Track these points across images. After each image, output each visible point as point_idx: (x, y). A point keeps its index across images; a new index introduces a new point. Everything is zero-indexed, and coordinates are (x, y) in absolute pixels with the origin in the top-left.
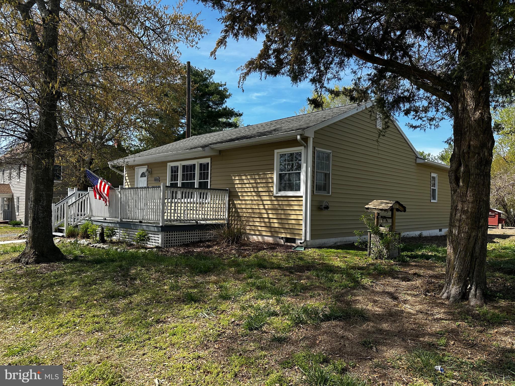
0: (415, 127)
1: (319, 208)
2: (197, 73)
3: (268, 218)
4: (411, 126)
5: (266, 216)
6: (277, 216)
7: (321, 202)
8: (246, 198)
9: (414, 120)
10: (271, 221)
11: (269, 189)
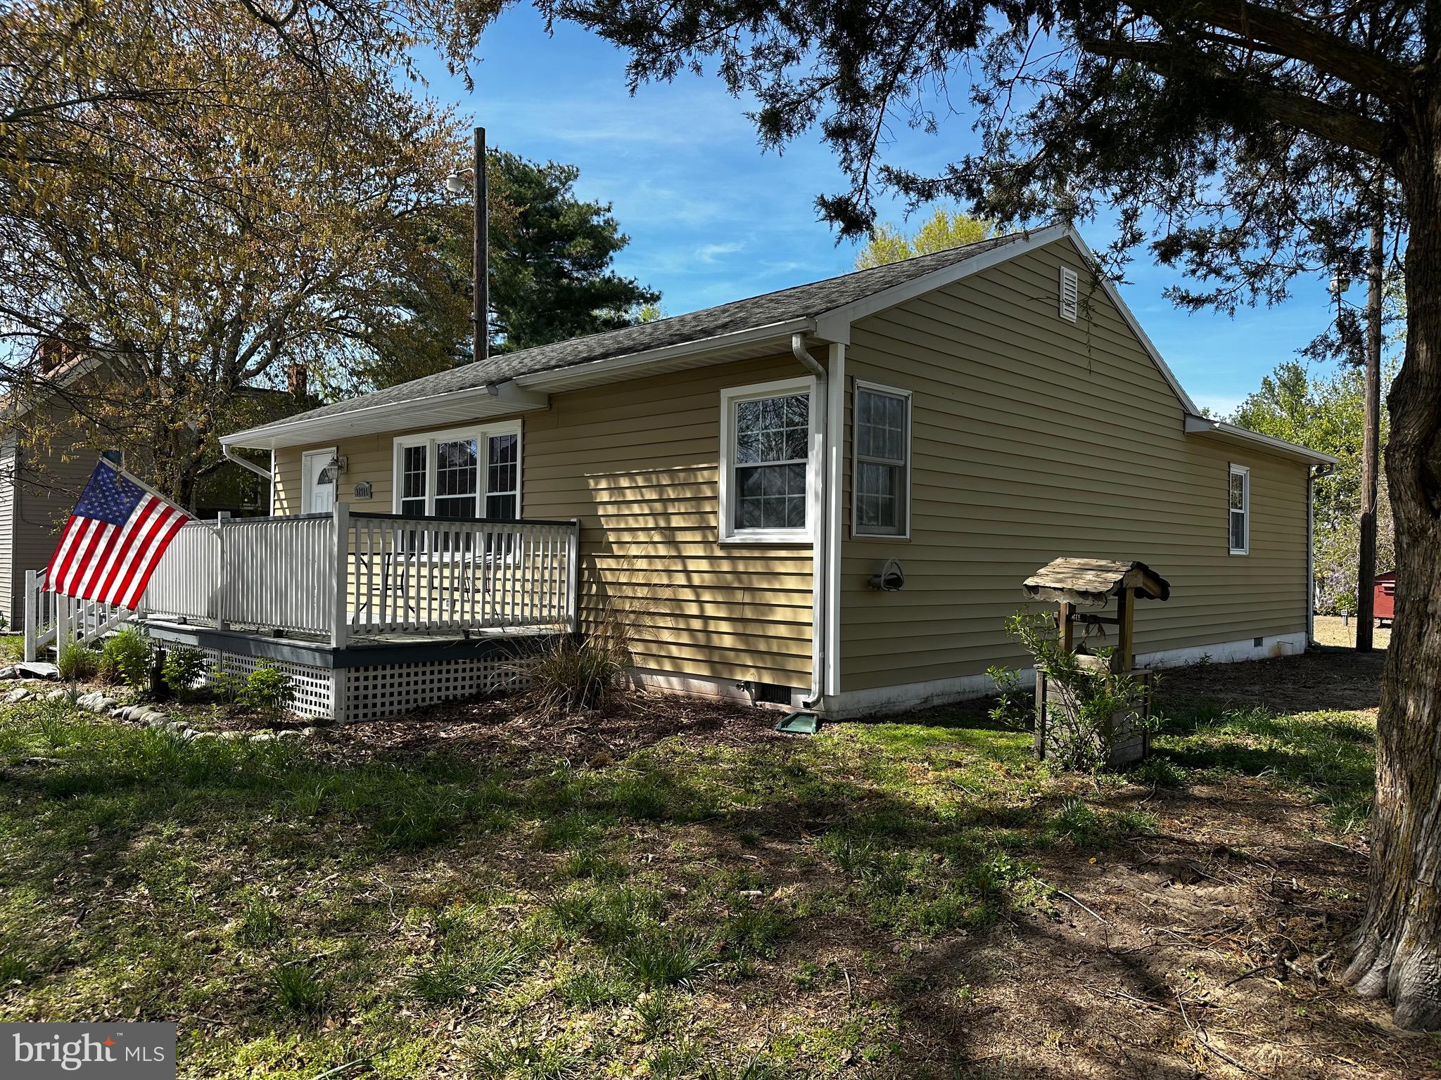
0: (1198, 302)
1: (869, 583)
2: (526, 174)
3: (701, 617)
4: (1183, 298)
5: (693, 609)
6: (731, 611)
7: (879, 562)
8: (634, 550)
9: (1194, 279)
10: (712, 626)
11: (703, 520)
